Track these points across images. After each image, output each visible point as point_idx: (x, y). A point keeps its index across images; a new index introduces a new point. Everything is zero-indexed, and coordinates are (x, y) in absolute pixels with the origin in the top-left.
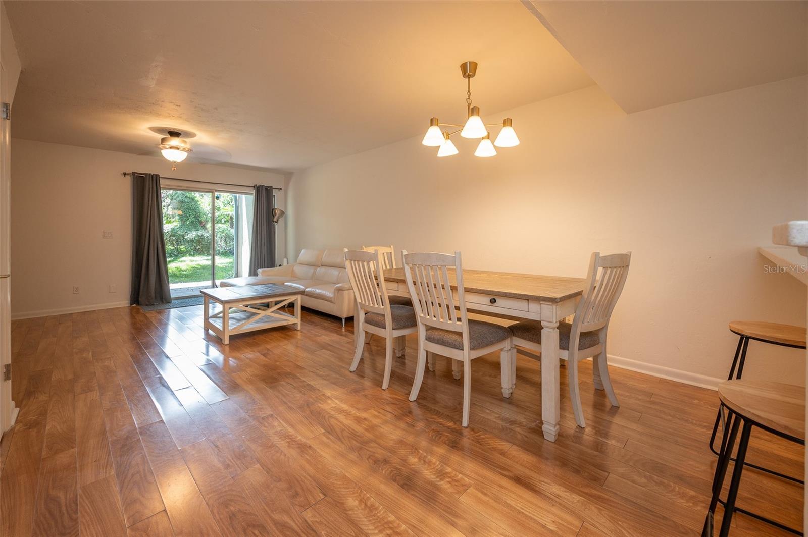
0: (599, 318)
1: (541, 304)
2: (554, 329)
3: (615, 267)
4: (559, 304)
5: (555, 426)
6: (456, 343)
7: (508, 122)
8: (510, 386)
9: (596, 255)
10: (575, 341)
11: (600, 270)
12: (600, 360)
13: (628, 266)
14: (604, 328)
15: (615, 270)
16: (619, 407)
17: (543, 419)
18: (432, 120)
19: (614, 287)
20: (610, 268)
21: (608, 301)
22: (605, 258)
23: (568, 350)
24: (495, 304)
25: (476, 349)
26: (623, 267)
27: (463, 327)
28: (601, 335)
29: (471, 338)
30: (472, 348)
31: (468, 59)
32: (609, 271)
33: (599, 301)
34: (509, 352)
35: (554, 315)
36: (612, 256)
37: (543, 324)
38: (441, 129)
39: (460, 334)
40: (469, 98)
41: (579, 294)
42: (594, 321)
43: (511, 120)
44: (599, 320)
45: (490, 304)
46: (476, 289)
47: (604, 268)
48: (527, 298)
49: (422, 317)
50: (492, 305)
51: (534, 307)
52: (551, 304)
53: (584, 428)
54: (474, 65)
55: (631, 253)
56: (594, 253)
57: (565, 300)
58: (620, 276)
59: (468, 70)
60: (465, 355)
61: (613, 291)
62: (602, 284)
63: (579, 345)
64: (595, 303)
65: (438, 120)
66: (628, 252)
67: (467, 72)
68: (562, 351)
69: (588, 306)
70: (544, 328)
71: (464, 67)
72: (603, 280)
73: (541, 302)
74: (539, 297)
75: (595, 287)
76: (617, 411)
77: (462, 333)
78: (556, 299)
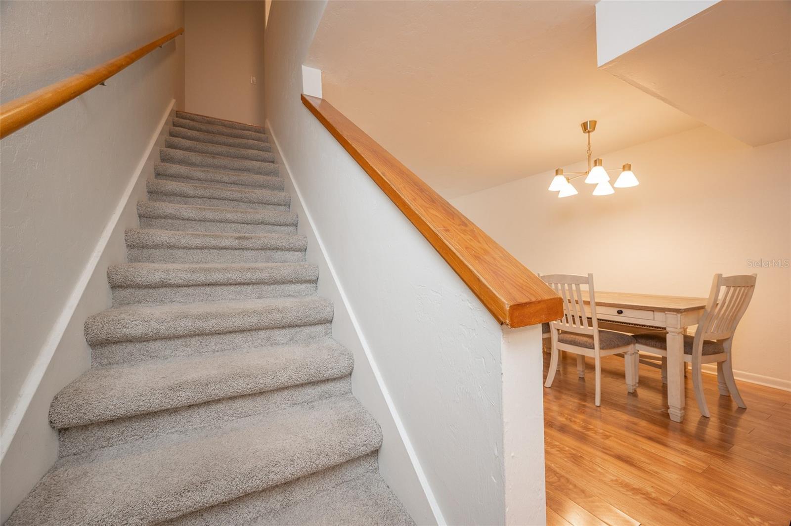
0: (723, 329)
1: (666, 314)
2: (679, 333)
3: (739, 287)
4: (683, 313)
5: (681, 410)
6: (587, 344)
7: (627, 167)
8: (634, 384)
9: (719, 276)
10: (699, 347)
11: (723, 289)
12: (724, 366)
13: (753, 286)
14: (729, 339)
15: (738, 289)
16: (746, 409)
17: (669, 404)
18: (557, 171)
19: (739, 303)
20: (733, 287)
21: (732, 316)
22: (728, 279)
23: (691, 354)
24: (621, 315)
25: (606, 349)
26: (748, 287)
27: (594, 330)
28: (725, 345)
29: (600, 340)
30: (602, 348)
31: (588, 119)
32: (732, 289)
33: (723, 314)
34: (633, 356)
35: (679, 322)
36: (735, 277)
37: (668, 329)
38: (564, 176)
39: (591, 337)
40: (589, 149)
41: (703, 308)
42: (718, 332)
43: (630, 165)
44: (722, 332)
45: (617, 314)
46: (604, 303)
47: (727, 287)
48: (653, 310)
49: (555, 324)
50: (619, 315)
51: (659, 316)
52: (675, 313)
53: (708, 418)
54: (594, 123)
55: (756, 275)
56: (717, 274)
57: (688, 311)
58: (745, 294)
59: (587, 127)
60: (595, 354)
61: (737, 306)
62: (724, 302)
63: (703, 351)
64: (718, 316)
65: (562, 170)
66: (754, 274)
67: (587, 129)
68: (686, 355)
69: (712, 318)
70: (670, 333)
71: (585, 126)
72: (725, 299)
73: (666, 312)
74: (664, 308)
75: (718, 304)
76: (744, 412)
77: (593, 335)
78: (680, 309)
